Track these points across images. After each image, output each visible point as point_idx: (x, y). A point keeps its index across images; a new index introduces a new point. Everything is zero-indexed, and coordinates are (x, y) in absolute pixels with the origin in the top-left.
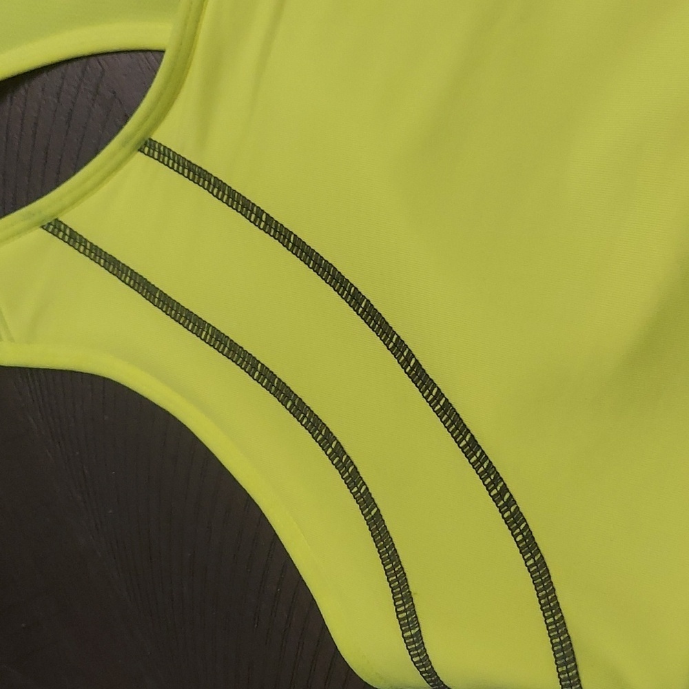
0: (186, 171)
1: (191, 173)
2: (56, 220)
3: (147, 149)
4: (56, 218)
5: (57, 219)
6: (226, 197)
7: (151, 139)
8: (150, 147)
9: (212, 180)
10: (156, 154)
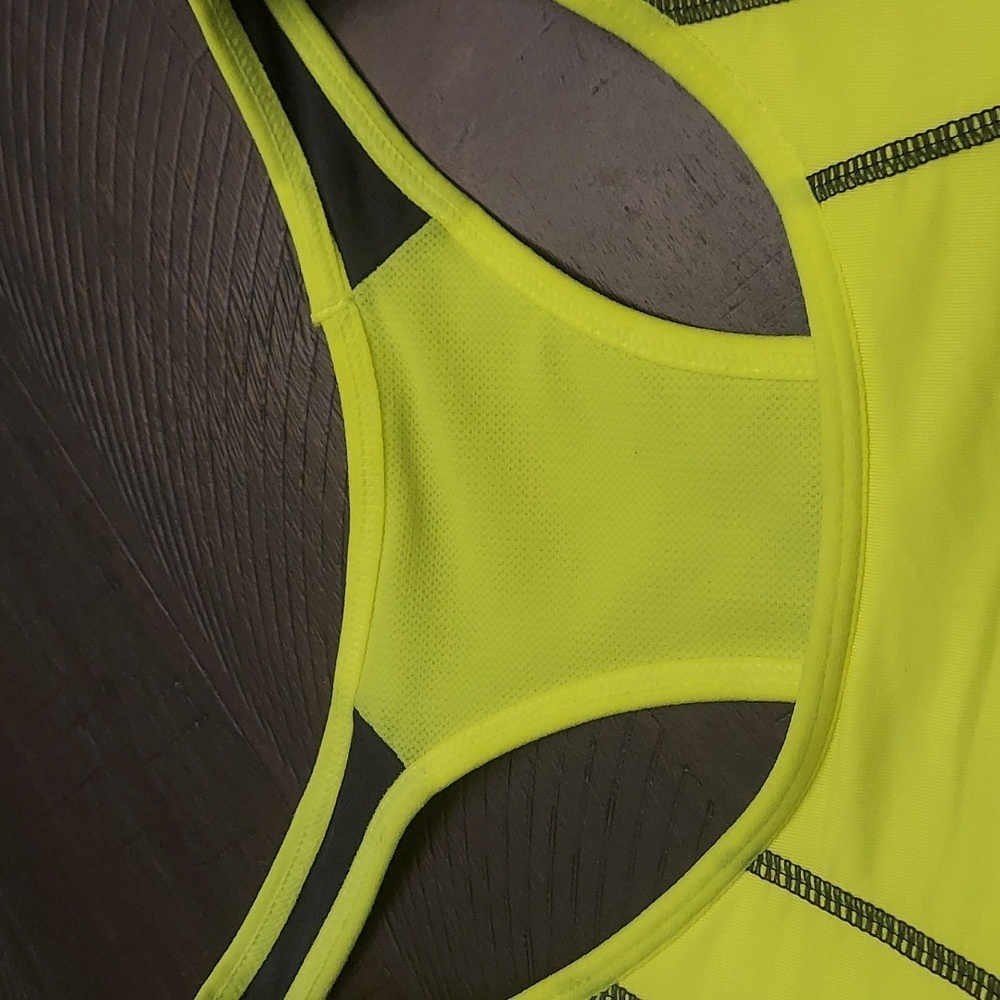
0: (843, 910)
1: (854, 914)
2: (616, 987)
3: (763, 869)
4: (614, 983)
5: (616, 985)
6: (925, 955)
7: (767, 852)
8: (768, 865)
9: (896, 928)
10: (782, 878)
